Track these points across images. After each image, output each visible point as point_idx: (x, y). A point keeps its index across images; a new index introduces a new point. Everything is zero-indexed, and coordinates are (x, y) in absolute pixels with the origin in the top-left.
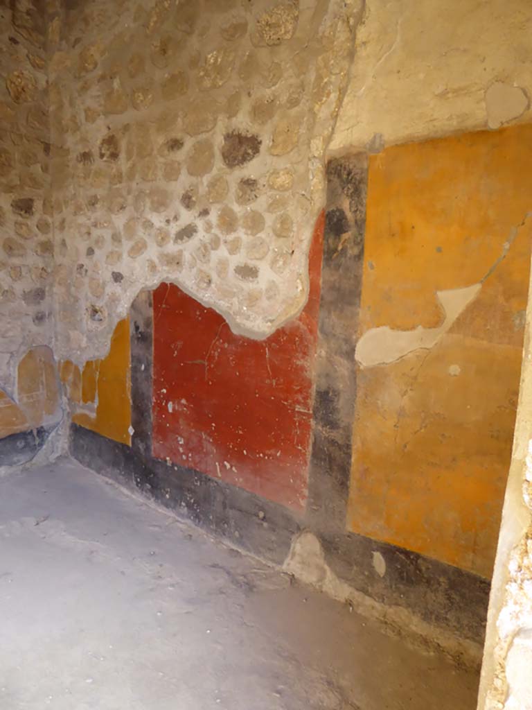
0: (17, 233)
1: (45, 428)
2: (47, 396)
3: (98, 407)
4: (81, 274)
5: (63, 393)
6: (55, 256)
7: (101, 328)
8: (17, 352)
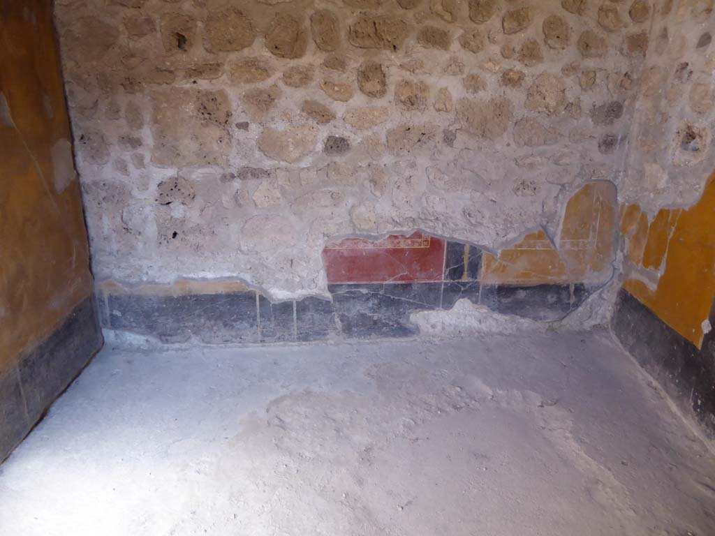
0: (599, 23)
1: (586, 286)
2: (597, 246)
3: (661, 277)
4: (680, 78)
5: (619, 247)
6: (647, 56)
7: (694, 162)
8: (571, 184)
